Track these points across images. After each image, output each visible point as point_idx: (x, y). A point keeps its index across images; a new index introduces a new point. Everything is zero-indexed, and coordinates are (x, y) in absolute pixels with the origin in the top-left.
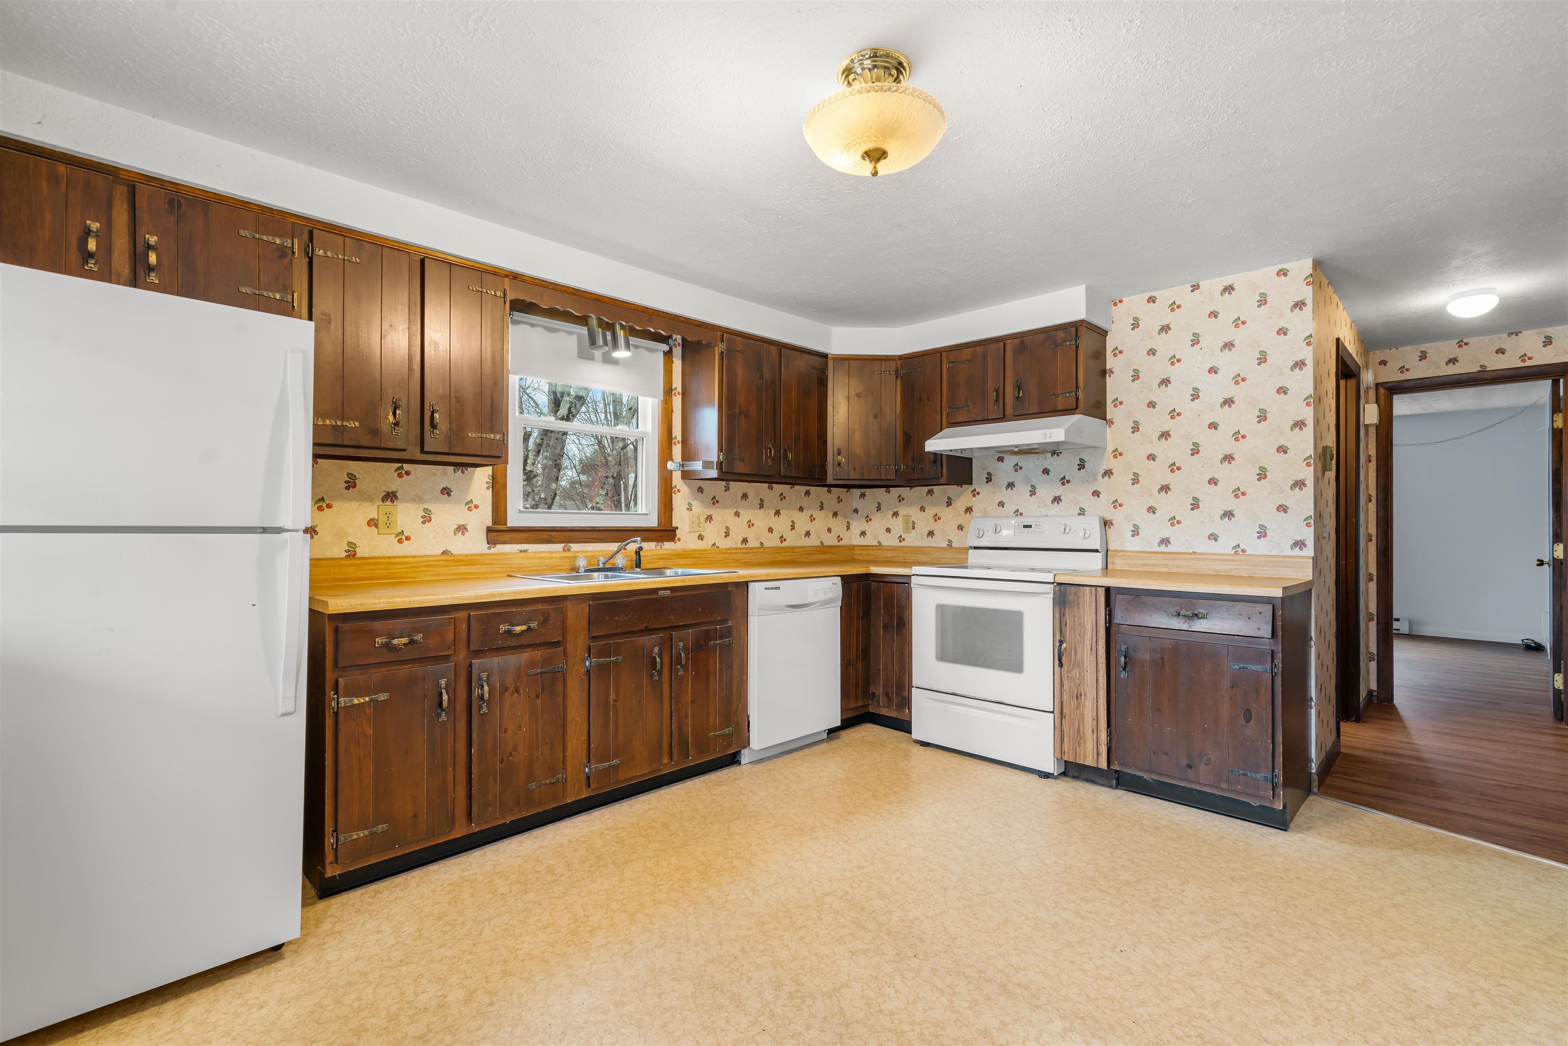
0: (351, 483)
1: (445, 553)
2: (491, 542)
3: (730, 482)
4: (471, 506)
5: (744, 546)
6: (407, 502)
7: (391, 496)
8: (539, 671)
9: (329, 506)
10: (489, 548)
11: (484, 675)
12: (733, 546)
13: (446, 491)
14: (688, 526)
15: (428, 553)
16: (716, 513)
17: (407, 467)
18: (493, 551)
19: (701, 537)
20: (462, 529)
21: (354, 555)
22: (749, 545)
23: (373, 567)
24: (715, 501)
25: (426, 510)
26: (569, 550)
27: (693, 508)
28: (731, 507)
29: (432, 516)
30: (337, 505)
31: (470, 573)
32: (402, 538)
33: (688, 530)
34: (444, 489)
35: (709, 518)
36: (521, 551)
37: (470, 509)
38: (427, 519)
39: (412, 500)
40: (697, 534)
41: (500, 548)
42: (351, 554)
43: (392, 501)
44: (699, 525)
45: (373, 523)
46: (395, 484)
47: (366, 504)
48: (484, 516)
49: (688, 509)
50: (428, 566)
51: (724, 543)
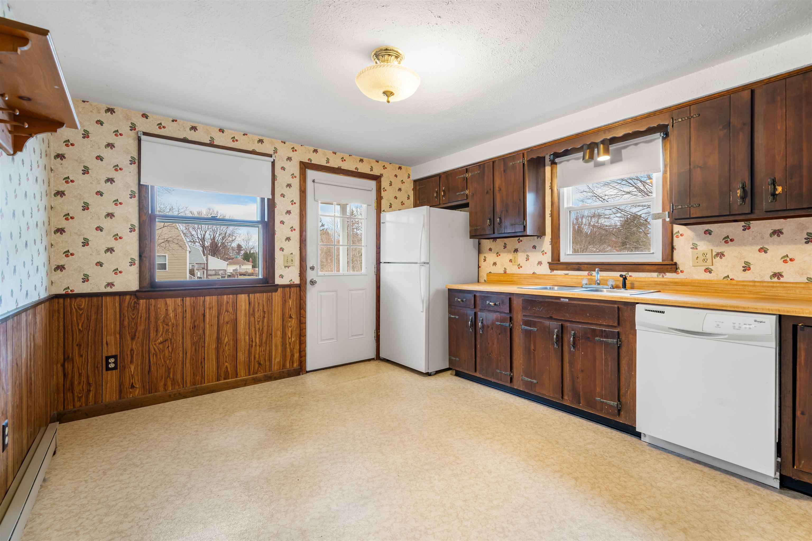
0: (505, 247)
1: (534, 273)
2: (552, 269)
3: (751, 222)
4: (544, 253)
5: (775, 280)
6: (521, 252)
7: (516, 251)
8: (500, 323)
9: (499, 255)
10: (551, 272)
11: (481, 319)
12: (756, 280)
13: (534, 247)
14: (691, 262)
15: (528, 273)
16: (727, 250)
17: (521, 238)
18: (552, 273)
19: (708, 270)
20: (540, 263)
21: (506, 273)
22: (782, 280)
23: (508, 277)
24: (727, 240)
25: (527, 255)
26: (591, 275)
27: (698, 247)
28: (752, 244)
29: (529, 258)
30: (502, 254)
31: (540, 283)
32: (520, 267)
33: (691, 265)
34: (534, 246)
35: (721, 255)
36: (565, 274)
37: (543, 254)
38: (527, 259)
39: (523, 252)
40: (704, 268)
41: (556, 272)
42: (505, 272)
43: (517, 253)
44: (705, 260)
45: (511, 261)
46: (518, 246)
47: (509, 254)
48: (548, 258)
49: (692, 248)
50: (524, 278)
51: (740, 276)
